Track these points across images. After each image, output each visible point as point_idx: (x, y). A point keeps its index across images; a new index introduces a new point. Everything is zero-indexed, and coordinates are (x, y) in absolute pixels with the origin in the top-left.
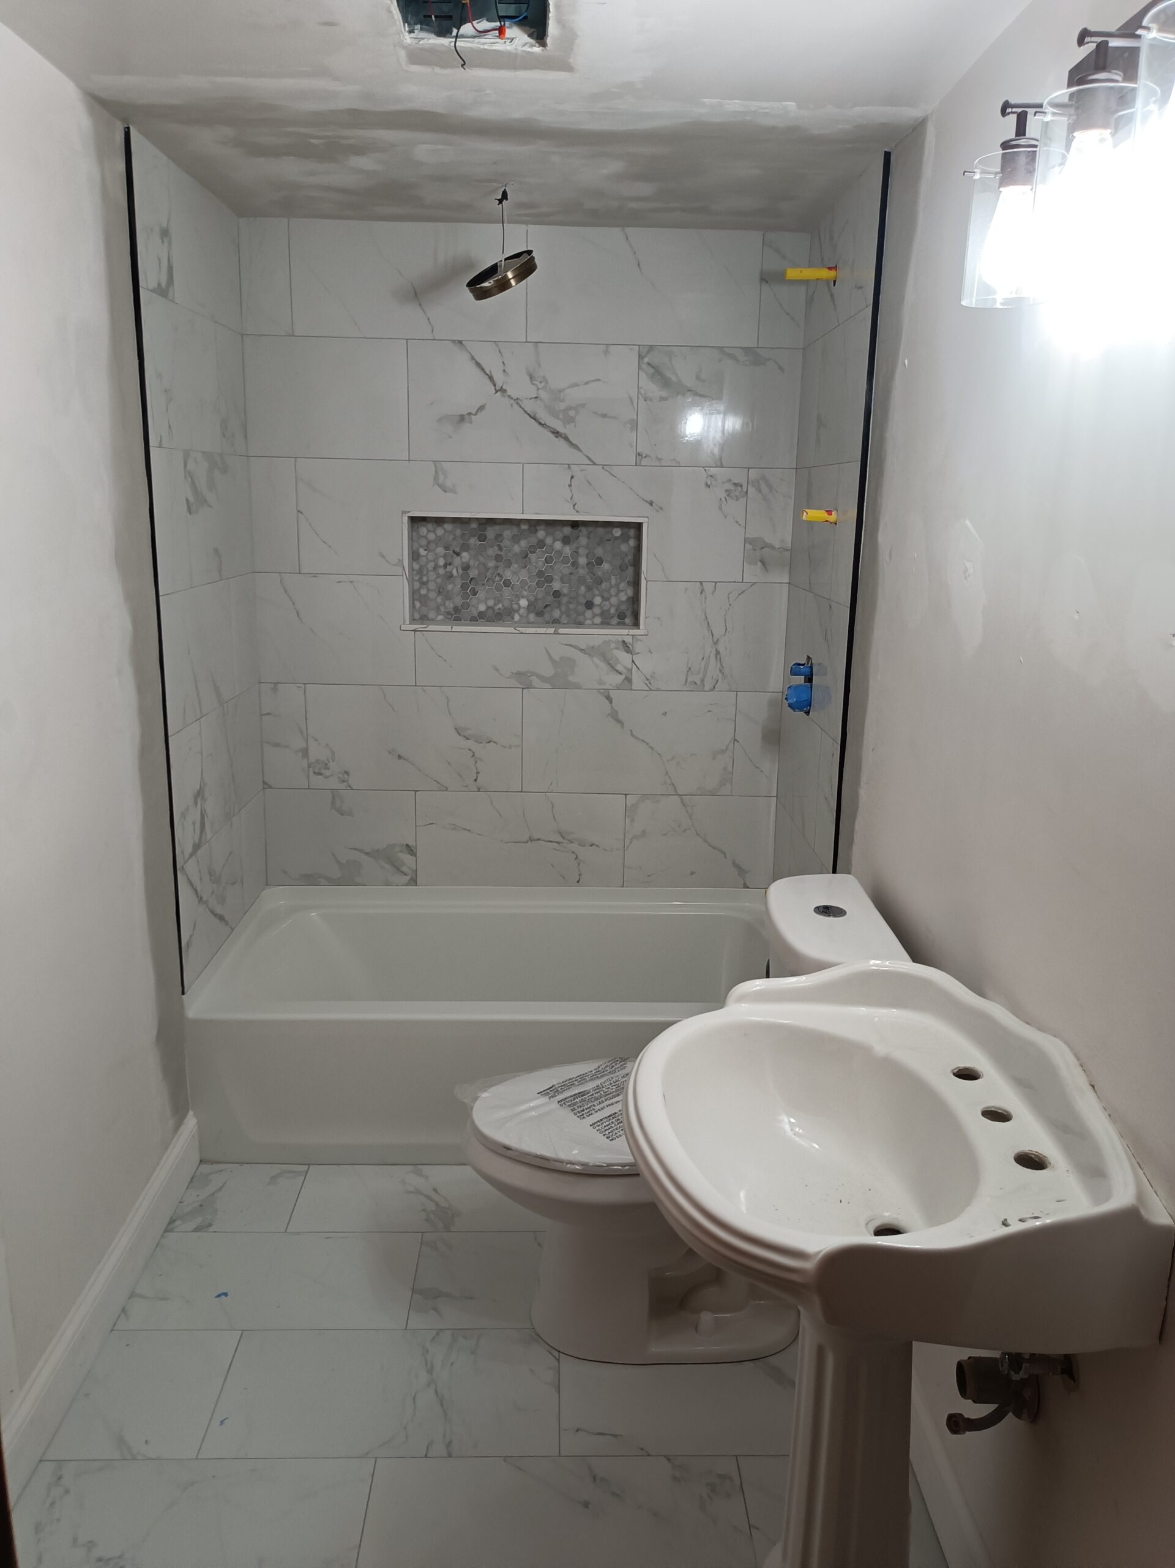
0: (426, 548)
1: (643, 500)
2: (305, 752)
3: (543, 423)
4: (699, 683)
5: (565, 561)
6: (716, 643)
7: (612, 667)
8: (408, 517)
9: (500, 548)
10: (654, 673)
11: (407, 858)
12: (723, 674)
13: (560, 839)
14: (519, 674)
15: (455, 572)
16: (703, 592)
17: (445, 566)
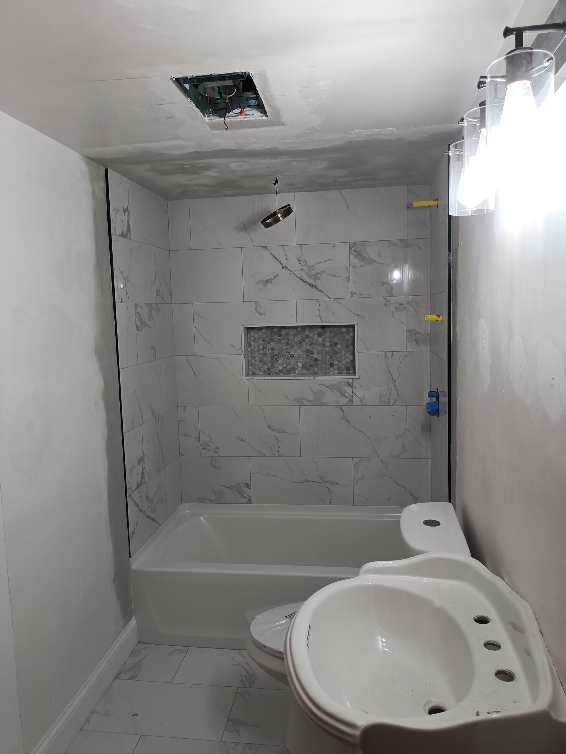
0: (254, 341)
1: (354, 314)
2: (198, 439)
3: (305, 281)
4: (387, 401)
5: (319, 344)
6: (394, 382)
7: (343, 394)
8: (244, 327)
9: (288, 340)
10: (364, 397)
11: (246, 490)
12: (399, 397)
13: (320, 481)
14: (297, 399)
15: (267, 352)
16: (387, 357)
17: (263, 349)
